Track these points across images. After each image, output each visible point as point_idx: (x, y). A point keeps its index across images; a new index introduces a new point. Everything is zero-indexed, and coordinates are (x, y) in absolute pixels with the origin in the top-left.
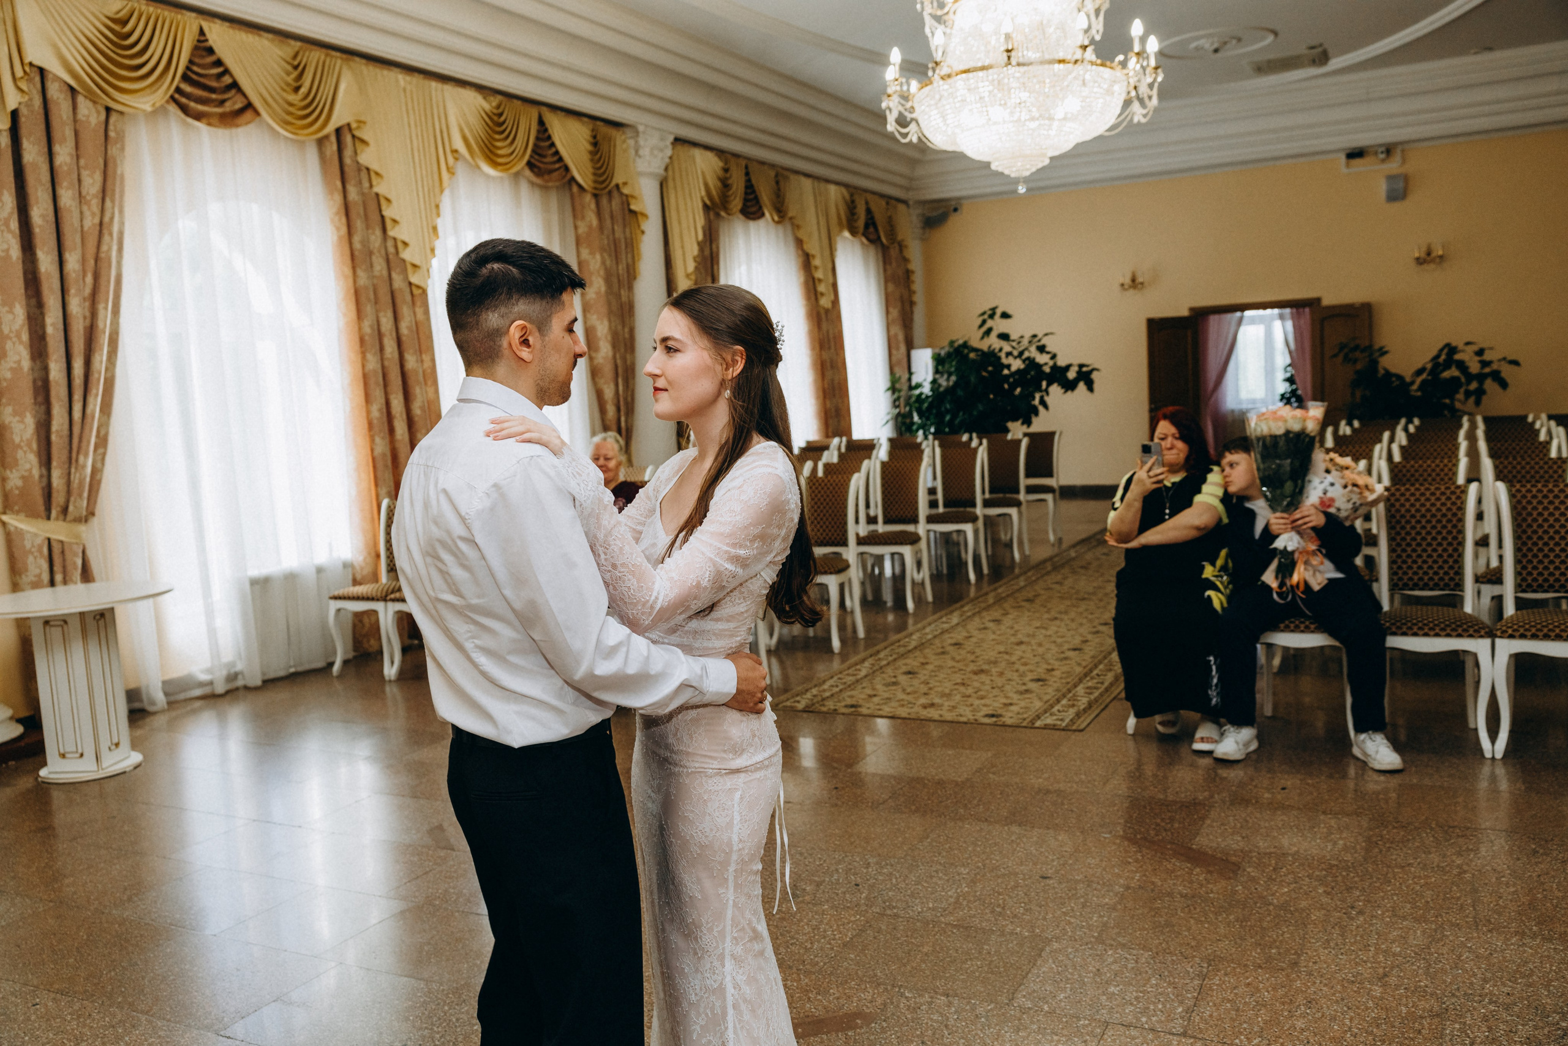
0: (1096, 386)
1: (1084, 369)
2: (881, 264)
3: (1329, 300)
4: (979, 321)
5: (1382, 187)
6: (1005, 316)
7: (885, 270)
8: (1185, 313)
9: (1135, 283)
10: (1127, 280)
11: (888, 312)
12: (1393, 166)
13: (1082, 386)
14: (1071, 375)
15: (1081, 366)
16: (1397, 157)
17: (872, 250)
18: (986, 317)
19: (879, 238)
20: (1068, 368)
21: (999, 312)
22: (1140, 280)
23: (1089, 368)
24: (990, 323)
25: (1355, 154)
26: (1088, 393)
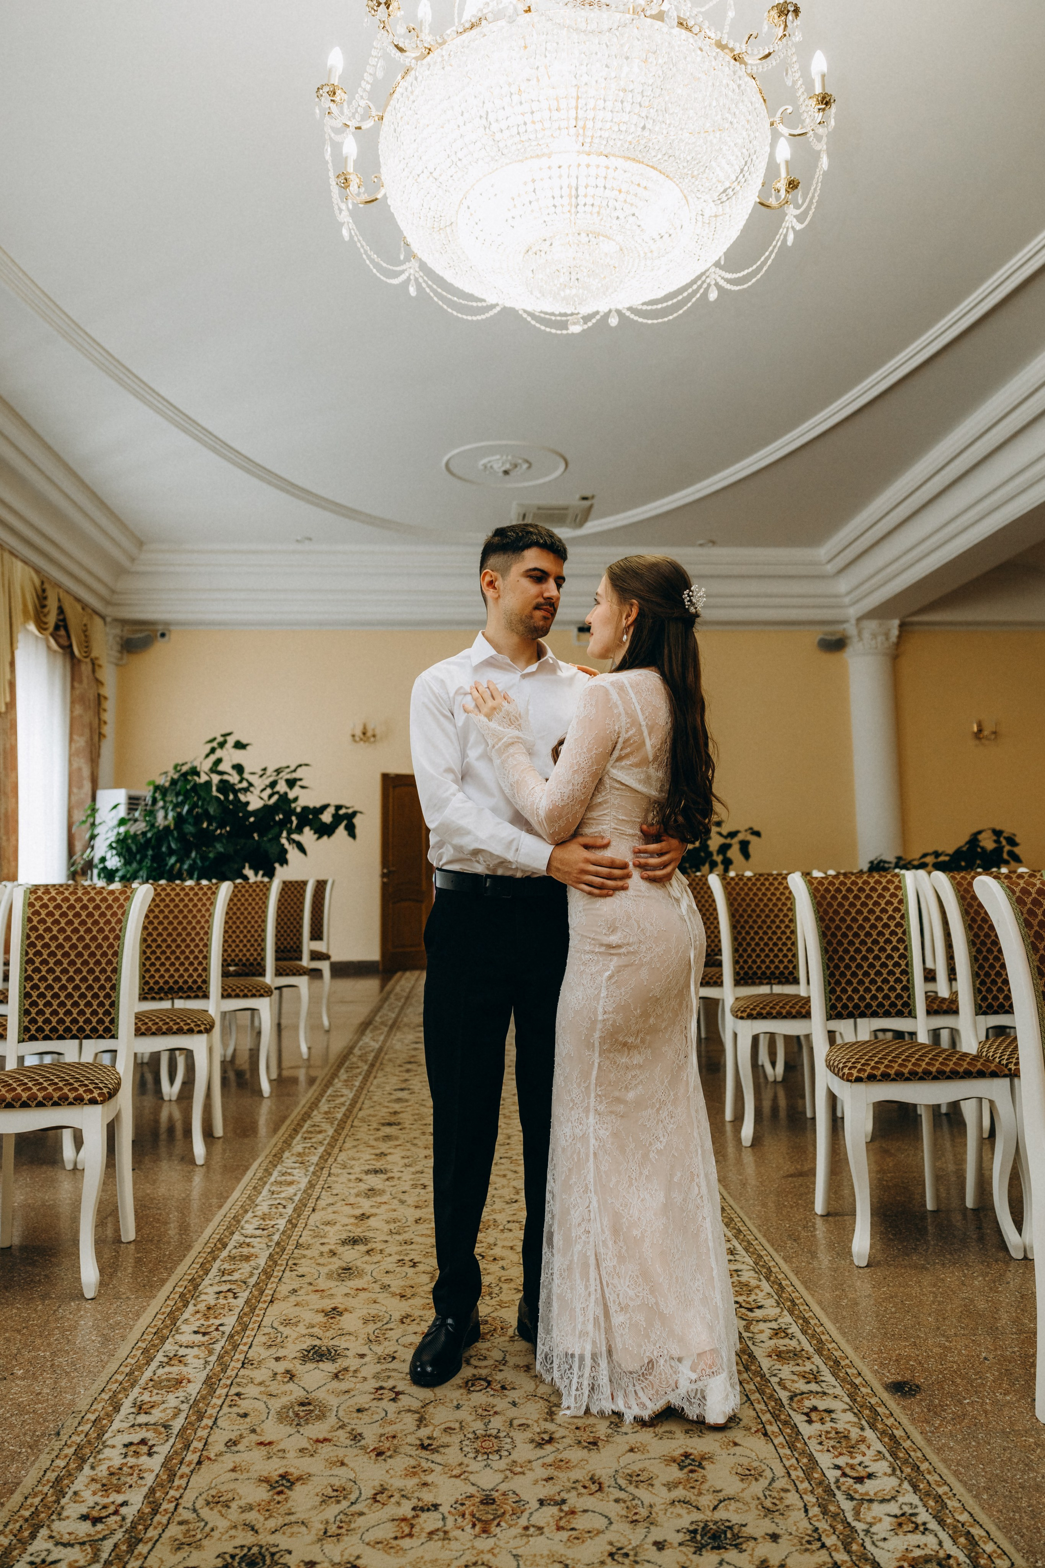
0: (358, 831)
1: (342, 812)
2: (69, 679)
6: (239, 745)
7: (73, 688)
11: (71, 740)
13: (341, 831)
14: (327, 817)
15: (338, 808)
17: (59, 661)
18: (215, 744)
19: (71, 646)
20: (325, 807)
23: (350, 811)
24: (219, 753)
26: (350, 839)
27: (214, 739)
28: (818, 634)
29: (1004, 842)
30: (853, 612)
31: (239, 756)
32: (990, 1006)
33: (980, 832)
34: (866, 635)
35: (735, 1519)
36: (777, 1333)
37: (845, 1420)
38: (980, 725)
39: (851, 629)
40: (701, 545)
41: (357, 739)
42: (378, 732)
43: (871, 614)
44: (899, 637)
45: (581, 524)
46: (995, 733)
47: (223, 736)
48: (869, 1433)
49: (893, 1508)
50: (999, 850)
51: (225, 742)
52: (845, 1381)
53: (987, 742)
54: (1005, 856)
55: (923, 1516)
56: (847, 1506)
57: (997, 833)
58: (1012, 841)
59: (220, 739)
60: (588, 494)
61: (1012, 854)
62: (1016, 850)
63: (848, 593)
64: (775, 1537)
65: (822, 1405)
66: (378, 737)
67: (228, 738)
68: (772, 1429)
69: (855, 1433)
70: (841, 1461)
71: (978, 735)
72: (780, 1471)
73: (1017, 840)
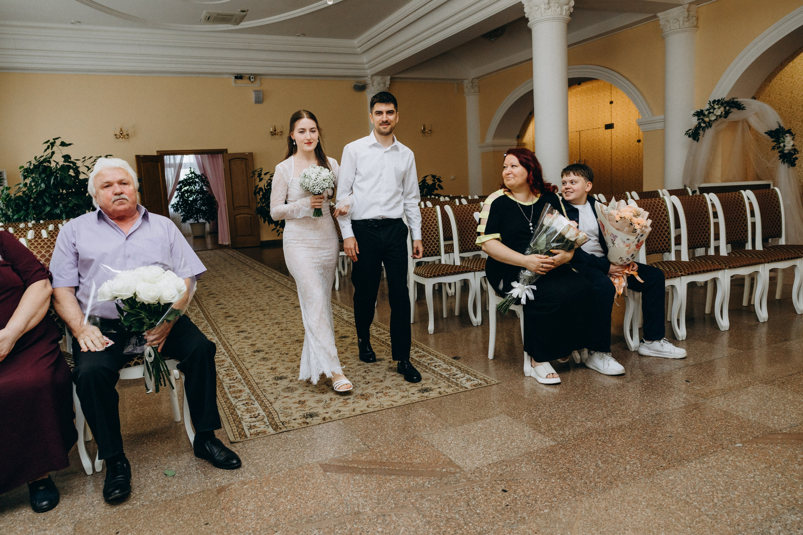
3: (232, 150)
4: (46, 145)
5: (253, 96)
6: (63, 144)
8: (155, 154)
9: (122, 135)
10: (118, 133)
12: (256, 86)
16: (258, 82)
18: (49, 144)
21: (58, 142)
22: (125, 133)
25: (239, 77)
27: (49, 141)
28: (353, 82)
29: (436, 181)
30: (369, 72)
31: (66, 151)
32: (464, 250)
33: (426, 177)
34: (375, 83)
35: (428, 387)
36: (416, 352)
37: (445, 366)
38: (424, 127)
39: (368, 80)
40: (298, 36)
41: (118, 137)
42: (129, 133)
43: (378, 74)
44: (390, 85)
45: (238, 24)
46: (430, 130)
47: (54, 139)
48: (452, 367)
49: (465, 378)
50: (434, 184)
51: (55, 142)
52: (440, 359)
53: (427, 135)
54: (437, 187)
55: (472, 378)
56: (454, 380)
57: (434, 177)
58: (439, 181)
59: (52, 141)
60: (244, 9)
61: (439, 185)
62: (441, 184)
63: (367, 63)
64: (440, 388)
65: (437, 364)
66: (130, 135)
67: (57, 141)
68: (427, 371)
69: (449, 368)
70: (448, 373)
71: (424, 131)
72: (434, 378)
73: (442, 180)
